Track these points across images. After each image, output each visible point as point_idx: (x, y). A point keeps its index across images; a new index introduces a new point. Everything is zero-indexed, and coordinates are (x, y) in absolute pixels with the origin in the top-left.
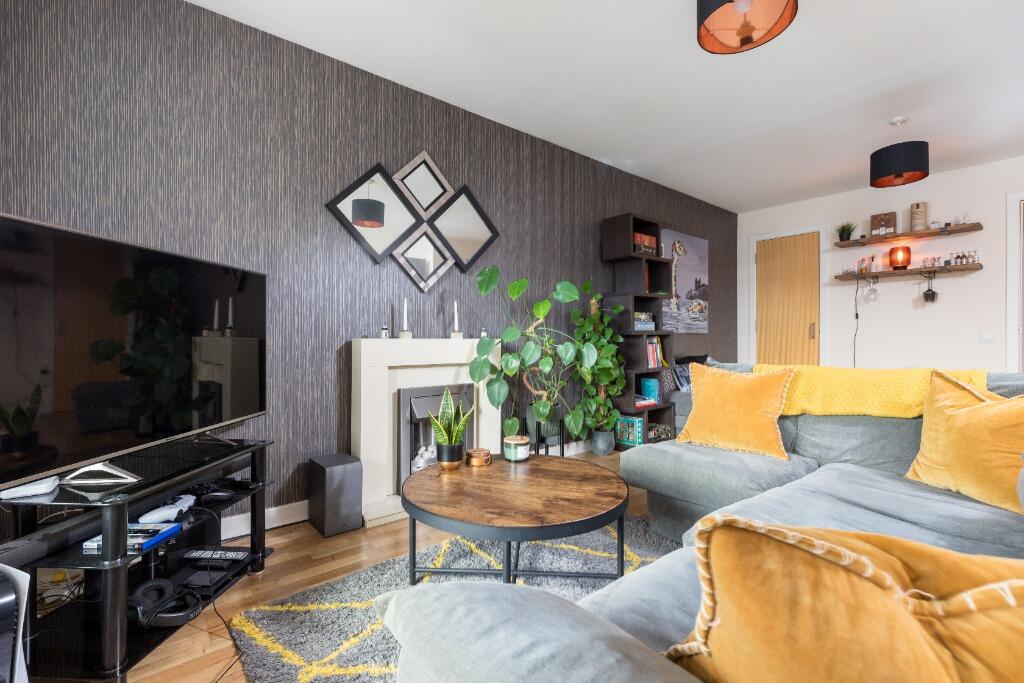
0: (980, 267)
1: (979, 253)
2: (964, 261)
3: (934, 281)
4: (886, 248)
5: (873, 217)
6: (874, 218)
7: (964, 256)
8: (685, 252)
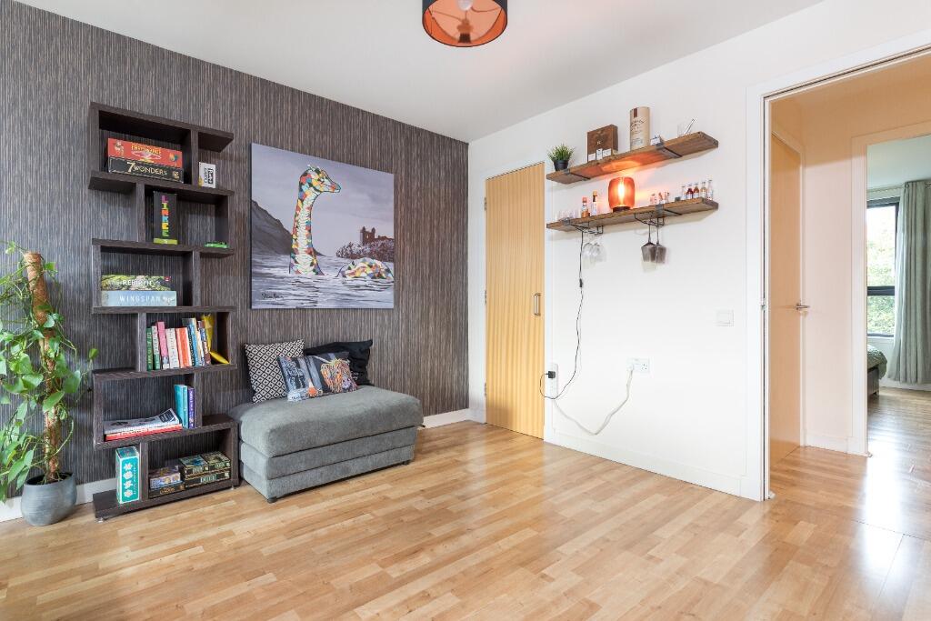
0: (714, 206)
1: (714, 184)
2: (696, 195)
3: (661, 230)
4: (606, 181)
5: (588, 133)
6: (591, 135)
7: (697, 190)
8: (335, 187)
